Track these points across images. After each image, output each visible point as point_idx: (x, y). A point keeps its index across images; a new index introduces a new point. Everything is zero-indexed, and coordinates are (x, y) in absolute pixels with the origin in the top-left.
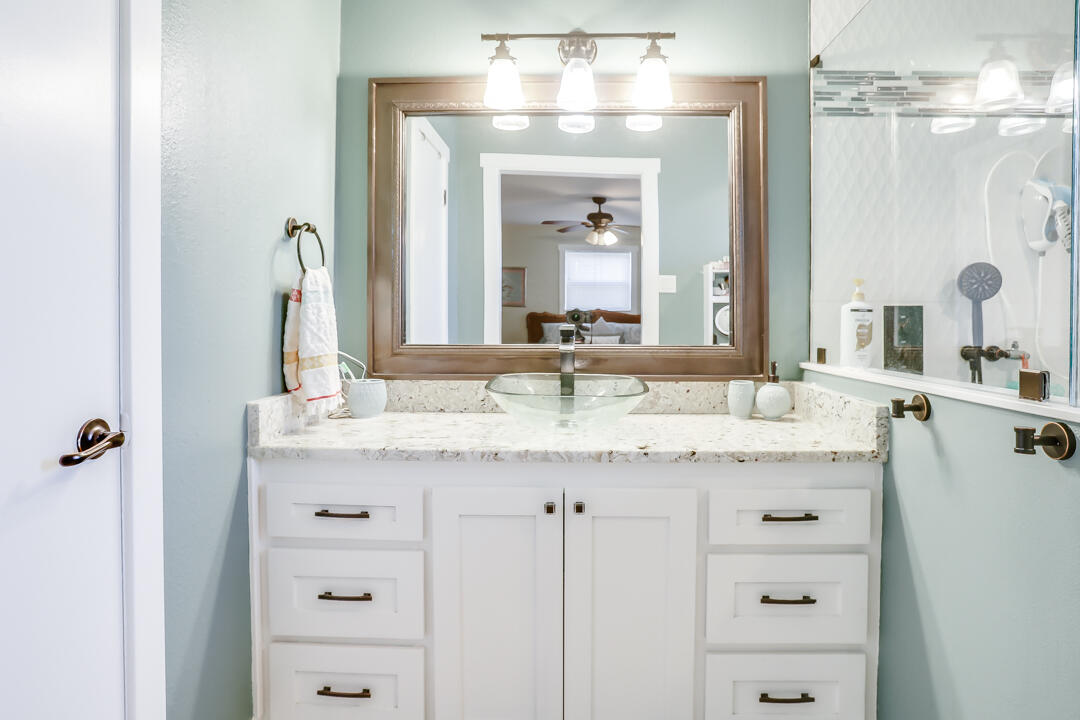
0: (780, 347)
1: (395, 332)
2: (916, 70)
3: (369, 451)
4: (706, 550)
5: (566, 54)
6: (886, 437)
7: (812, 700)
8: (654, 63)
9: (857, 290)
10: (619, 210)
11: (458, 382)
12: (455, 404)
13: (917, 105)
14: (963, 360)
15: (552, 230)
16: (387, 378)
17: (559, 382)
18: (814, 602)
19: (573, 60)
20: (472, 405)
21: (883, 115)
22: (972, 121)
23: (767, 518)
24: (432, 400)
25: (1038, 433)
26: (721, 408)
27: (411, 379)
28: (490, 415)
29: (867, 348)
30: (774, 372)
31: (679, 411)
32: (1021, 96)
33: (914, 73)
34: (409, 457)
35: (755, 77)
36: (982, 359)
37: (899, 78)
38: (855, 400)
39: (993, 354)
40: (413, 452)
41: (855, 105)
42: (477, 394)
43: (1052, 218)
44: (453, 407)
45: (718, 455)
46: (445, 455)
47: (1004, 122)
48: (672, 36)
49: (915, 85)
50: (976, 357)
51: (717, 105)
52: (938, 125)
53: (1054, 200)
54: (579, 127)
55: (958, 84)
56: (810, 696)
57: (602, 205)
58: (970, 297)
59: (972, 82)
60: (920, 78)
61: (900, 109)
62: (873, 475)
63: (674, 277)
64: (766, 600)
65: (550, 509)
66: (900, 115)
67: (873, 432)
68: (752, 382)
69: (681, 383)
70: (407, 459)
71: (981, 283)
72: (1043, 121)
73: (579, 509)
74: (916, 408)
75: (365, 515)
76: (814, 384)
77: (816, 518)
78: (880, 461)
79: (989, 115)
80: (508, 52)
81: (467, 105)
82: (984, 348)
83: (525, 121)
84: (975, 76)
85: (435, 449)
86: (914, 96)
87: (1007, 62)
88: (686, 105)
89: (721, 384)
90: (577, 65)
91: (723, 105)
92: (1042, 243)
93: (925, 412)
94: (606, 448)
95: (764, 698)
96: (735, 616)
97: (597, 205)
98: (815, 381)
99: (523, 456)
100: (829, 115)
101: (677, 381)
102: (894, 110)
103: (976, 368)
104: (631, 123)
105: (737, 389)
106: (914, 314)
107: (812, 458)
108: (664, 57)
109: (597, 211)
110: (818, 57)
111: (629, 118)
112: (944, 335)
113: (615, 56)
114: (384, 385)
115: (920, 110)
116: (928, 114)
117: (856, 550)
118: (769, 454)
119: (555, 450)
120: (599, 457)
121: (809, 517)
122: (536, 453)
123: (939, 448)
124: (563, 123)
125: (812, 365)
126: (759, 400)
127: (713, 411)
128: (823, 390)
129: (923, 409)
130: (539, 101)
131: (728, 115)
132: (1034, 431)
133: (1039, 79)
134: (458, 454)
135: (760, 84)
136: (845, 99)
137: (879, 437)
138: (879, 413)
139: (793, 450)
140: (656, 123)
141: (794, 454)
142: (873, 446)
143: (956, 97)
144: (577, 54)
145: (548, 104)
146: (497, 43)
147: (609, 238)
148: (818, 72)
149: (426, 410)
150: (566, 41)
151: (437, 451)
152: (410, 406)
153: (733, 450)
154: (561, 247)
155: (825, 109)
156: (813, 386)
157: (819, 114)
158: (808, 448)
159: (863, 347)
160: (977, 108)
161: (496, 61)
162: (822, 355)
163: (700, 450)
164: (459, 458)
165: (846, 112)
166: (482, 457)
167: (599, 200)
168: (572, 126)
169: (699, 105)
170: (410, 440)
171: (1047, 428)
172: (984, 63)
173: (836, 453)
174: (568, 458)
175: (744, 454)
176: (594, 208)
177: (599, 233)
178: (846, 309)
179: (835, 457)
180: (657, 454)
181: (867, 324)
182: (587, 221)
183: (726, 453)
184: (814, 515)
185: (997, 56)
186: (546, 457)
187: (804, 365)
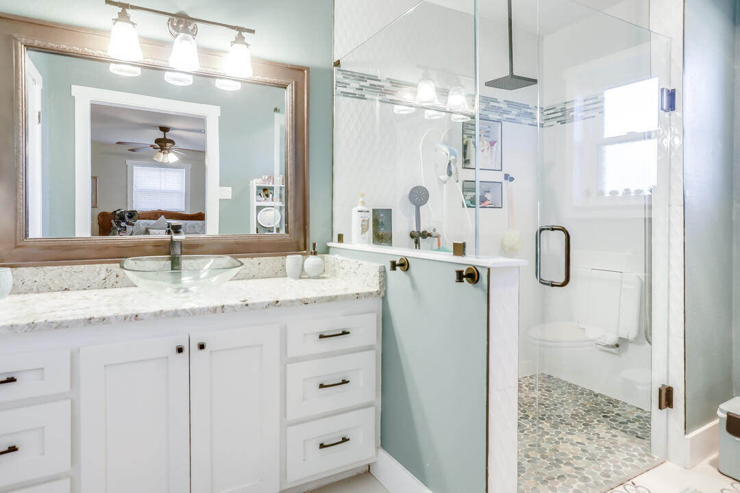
0: (316, 233)
1: (18, 228)
2: (389, 77)
3: (17, 326)
4: (286, 360)
5: (175, 28)
6: (384, 282)
7: (348, 440)
8: (239, 47)
9: (361, 200)
10: (182, 139)
11: (82, 267)
12: (79, 284)
13: (389, 97)
14: (411, 239)
15: (124, 149)
16: (11, 266)
17: (170, 262)
18: (348, 382)
19: (182, 35)
20: (95, 283)
21: (372, 100)
22: (413, 109)
23: (321, 337)
24: (56, 282)
25: (464, 273)
26: (282, 273)
27: (35, 266)
28: (111, 290)
29: (366, 233)
30: (314, 249)
31: (254, 277)
32: (437, 100)
33: (388, 79)
34: (59, 326)
35: (303, 67)
36: (420, 238)
37: (380, 81)
38: (365, 263)
39: (425, 235)
40: (62, 322)
41: (358, 92)
42: (99, 274)
43: (449, 164)
44: (77, 286)
45: (292, 301)
46: (92, 321)
47: (427, 111)
48: (253, 32)
49: (388, 85)
50: (418, 237)
51: (279, 80)
52: (397, 109)
53: (451, 155)
54: (180, 81)
55: (408, 89)
56: (347, 438)
57: (167, 133)
58: (415, 204)
59: (414, 89)
60: (391, 82)
61: (380, 98)
62: (377, 304)
63: (230, 188)
64: (322, 386)
65: (180, 350)
66: (381, 101)
67: (377, 280)
68: (301, 256)
69: (255, 258)
70: (56, 328)
71: (419, 197)
72: (444, 114)
73: (202, 347)
74: (402, 265)
75: (12, 380)
76: (337, 255)
77: (348, 333)
78: (381, 296)
79: (422, 108)
80: (129, 18)
81: (89, 51)
82: (421, 231)
83: (138, 71)
84: (416, 86)
85: (83, 317)
86: (387, 92)
87: (431, 82)
88: (259, 78)
89: (280, 258)
90: (186, 39)
91: (282, 81)
92: (445, 177)
93: (406, 267)
94: (219, 303)
95: (322, 446)
96: (304, 400)
97: (163, 133)
98: (337, 253)
99: (159, 315)
100: (344, 96)
101: (252, 257)
102: (378, 98)
103: (417, 242)
104: (219, 84)
105: (291, 260)
106: (388, 212)
107: (346, 298)
108: (247, 45)
109: (163, 137)
110: (339, 61)
111: (217, 80)
112: (401, 225)
113: (210, 37)
114: (10, 272)
115: (390, 100)
116: (393, 102)
117: (369, 348)
118: (322, 298)
119: (183, 308)
120: (215, 310)
121: (344, 333)
122: (168, 312)
123: (414, 285)
124: (168, 76)
125: (334, 244)
126: (305, 267)
127: (276, 275)
128: (344, 258)
129: (404, 265)
130: (153, 59)
131: (285, 88)
132: (463, 271)
133: (443, 93)
134: (104, 319)
135: (306, 72)
136: (352, 88)
137: (380, 282)
138: (380, 269)
139: (335, 294)
140: (237, 86)
141: (336, 296)
142: (377, 288)
143: (405, 95)
144: (185, 30)
145: (161, 62)
146: (120, 10)
147: (172, 158)
148: (338, 70)
149: (50, 290)
150: (176, 19)
151: (85, 319)
152: (34, 288)
153: (301, 297)
154: (129, 162)
155: (342, 92)
156: (337, 256)
157: (339, 95)
158: (343, 293)
159: (364, 232)
160: (417, 103)
161: (118, 23)
162: (340, 238)
163: (280, 299)
164: (105, 321)
165: (354, 96)
166: (125, 319)
167: (164, 129)
168: (174, 80)
169: (267, 79)
170: (53, 313)
171: (468, 269)
172: (421, 80)
173: (358, 294)
174: (193, 312)
175: (308, 299)
176: (160, 135)
177: (164, 153)
178: (355, 210)
179: (358, 296)
180: (254, 304)
181: (367, 219)
182: (154, 144)
183: (297, 300)
184: (347, 331)
185: (426, 78)
186: (176, 314)
187: (329, 244)
